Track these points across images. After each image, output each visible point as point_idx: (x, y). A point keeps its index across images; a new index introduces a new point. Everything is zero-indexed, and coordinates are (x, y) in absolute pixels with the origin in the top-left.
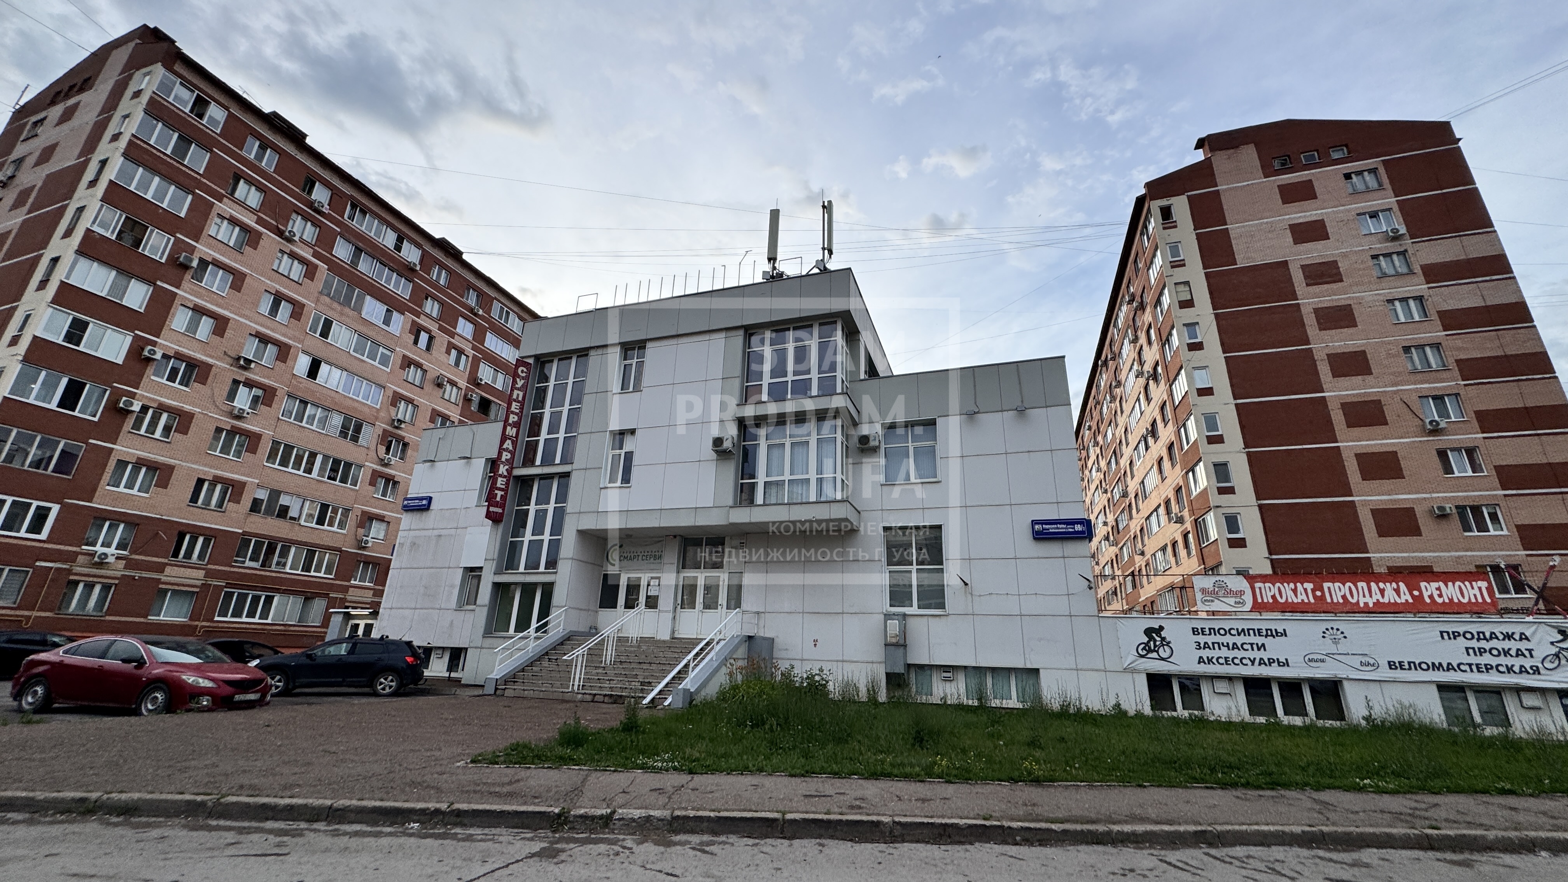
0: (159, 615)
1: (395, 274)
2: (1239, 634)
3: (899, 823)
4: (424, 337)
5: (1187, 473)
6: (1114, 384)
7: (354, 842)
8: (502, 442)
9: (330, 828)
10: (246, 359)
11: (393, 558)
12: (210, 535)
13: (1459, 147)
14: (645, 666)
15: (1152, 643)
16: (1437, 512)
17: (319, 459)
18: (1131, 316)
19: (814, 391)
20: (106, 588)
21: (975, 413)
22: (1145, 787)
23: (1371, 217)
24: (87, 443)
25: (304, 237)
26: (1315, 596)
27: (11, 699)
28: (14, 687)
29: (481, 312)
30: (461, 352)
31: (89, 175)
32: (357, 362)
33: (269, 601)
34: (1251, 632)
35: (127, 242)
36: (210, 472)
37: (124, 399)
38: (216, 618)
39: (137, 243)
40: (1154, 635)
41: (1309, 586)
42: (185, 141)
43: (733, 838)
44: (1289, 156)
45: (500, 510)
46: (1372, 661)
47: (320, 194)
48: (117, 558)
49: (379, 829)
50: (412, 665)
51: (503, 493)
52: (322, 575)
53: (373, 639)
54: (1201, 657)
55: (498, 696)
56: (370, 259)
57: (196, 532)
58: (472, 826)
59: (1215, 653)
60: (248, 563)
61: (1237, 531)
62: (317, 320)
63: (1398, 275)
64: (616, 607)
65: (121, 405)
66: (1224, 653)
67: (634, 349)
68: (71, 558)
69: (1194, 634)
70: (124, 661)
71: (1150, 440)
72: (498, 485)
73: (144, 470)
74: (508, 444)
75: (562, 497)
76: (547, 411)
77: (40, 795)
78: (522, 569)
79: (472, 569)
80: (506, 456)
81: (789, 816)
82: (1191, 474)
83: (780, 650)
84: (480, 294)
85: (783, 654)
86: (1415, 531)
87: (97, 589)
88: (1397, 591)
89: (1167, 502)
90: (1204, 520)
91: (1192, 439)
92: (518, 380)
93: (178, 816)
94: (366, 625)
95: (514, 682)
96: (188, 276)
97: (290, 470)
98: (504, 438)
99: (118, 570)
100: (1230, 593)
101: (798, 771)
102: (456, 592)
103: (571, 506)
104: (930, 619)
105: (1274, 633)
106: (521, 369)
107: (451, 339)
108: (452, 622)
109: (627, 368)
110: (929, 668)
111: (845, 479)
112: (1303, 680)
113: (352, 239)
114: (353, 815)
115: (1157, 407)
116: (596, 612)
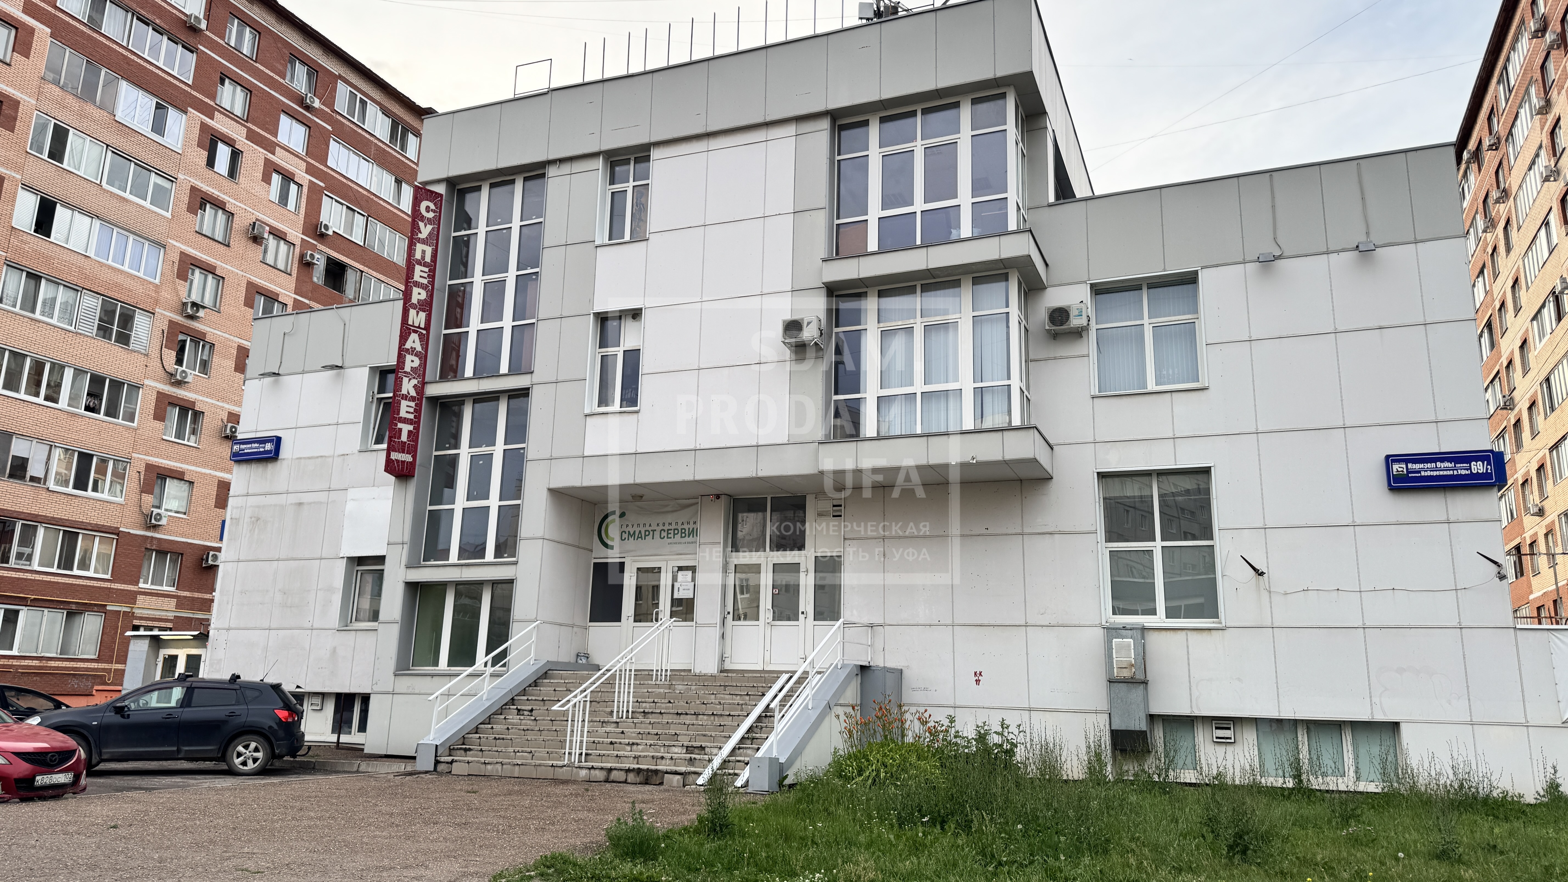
1: (164, 39)
4: (223, 153)
6: (1495, 194)
8: (403, 338)
11: (224, 545)
14: (688, 720)
17: (68, 374)
19: (966, 231)
21: (1276, 258)
29: (317, 104)
30: (288, 178)
32: (116, 203)
33: (11, 618)
45: (408, 458)
50: (285, 722)
51: (411, 428)
52: (90, 573)
53: (203, 681)
55: (440, 773)
56: (120, 13)
62: (40, 126)
64: (619, 619)
67: (627, 162)
72: (403, 414)
74: (414, 342)
75: (517, 431)
76: (478, 281)
78: (453, 557)
79: (361, 561)
80: (411, 362)
83: (914, 690)
84: (314, 70)
85: (918, 697)
92: (421, 224)
94: (189, 657)
95: (466, 750)
97: (22, 395)
98: (406, 330)
102: (337, 599)
103: (534, 448)
104: (1189, 633)
106: (424, 204)
107: (270, 156)
108: (334, 650)
109: (617, 199)
110: (1189, 722)
111: (1024, 389)
116: (586, 628)
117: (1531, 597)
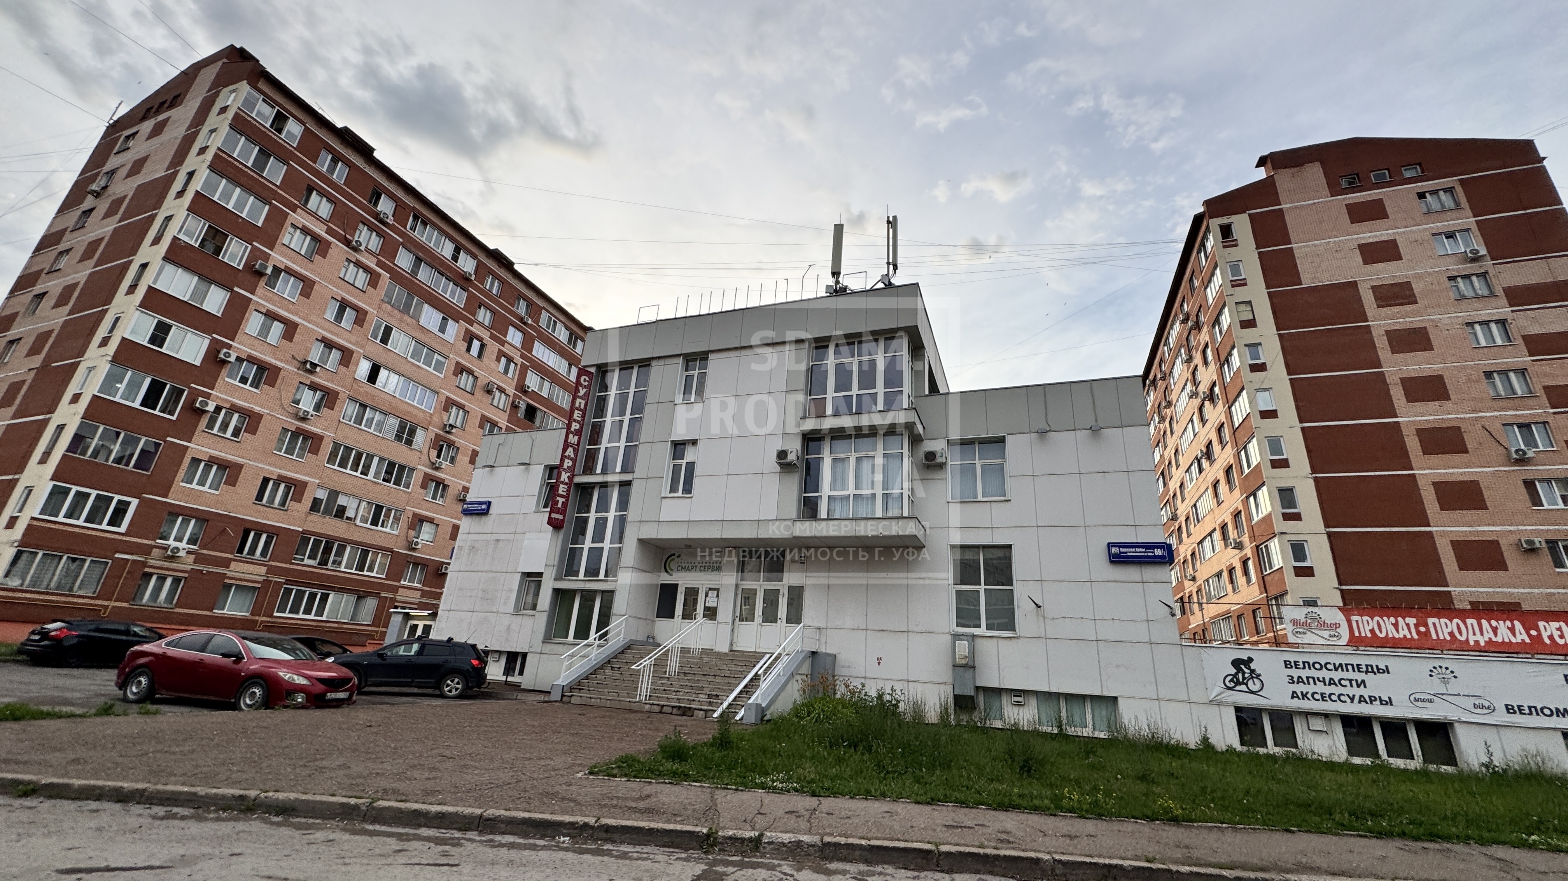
0: (223, 609)
1: (451, 284)
2: (1336, 669)
3: (1060, 861)
4: (476, 344)
5: (1247, 497)
6: (1164, 404)
7: (514, 854)
8: (565, 449)
9: (484, 838)
10: (312, 363)
11: (452, 562)
12: (273, 533)
13: (1544, 167)
14: (710, 679)
15: (1240, 675)
16: (1525, 546)
17: (376, 460)
18: (1185, 336)
19: (880, 407)
20: (176, 581)
21: (1048, 431)
23: (1447, 238)
24: (165, 441)
25: (370, 247)
26: (1418, 632)
27: (116, 688)
28: (119, 676)
29: (530, 322)
30: (510, 360)
31: (177, 186)
32: (414, 368)
33: (325, 598)
34: (1350, 667)
35: (209, 249)
36: (275, 471)
37: (200, 399)
38: (276, 614)
39: (218, 250)
40: (1243, 667)
41: (1412, 621)
42: (264, 154)
43: (890, 869)
44: (1357, 175)
45: (561, 517)
46: (1486, 704)
47: (385, 206)
48: (189, 553)
49: (531, 841)
50: (476, 666)
51: (564, 500)
52: (374, 574)
53: (431, 641)
54: (1294, 692)
55: (564, 703)
56: (429, 268)
57: (260, 529)
58: (624, 843)
59: (1310, 688)
60: (307, 561)
61: (1303, 558)
62: (378, 327)
63: (1478, 297)
64: (673, 617)
65: (197, 405)
66: (1320, 688)
67: (695, 360)
68: (146, 551)
69: (1286, 667)
70: (225, 655)
71: (1205, 463)
72: (560, 492)
73: (215, 468)
74: (570, 452)
75: (623, 504)
76: (608, 420)
77: (201, 791)
78: (581, 575)
80: (568, 463)
81: (944, 848)
82: (1252, 499)
83: (842, 667)
84: (530, 304)
85: (844, 671)
86: (1501, 565)
87: (169, 581)
88: (1512, 630)
89: (1224, 527)
90: (1266, 546)
91: (1254, 463)
92: (580, 388)
93: (334, 819)
94: (425, 626)
95: (580, 689)
96: (262, 283)
97: (348, 471)
98: (566, 446)
99: (187, 563)
100: (1323, 625)
101: (924, 798)
102: (513, 596)
103: (632, 515)
104: (999, 639)
105: (1375, 670)
106: (583, 378)
107: (501, 347)
108: (509, 626)
109: (688, 380)
110: (998, 692)
111: (911, 496)
112: (1409, 720)
113: (413, 249)
114: (503, 826)
115: (1213, 429)
116: (654, 621)
117: (1190, 627)
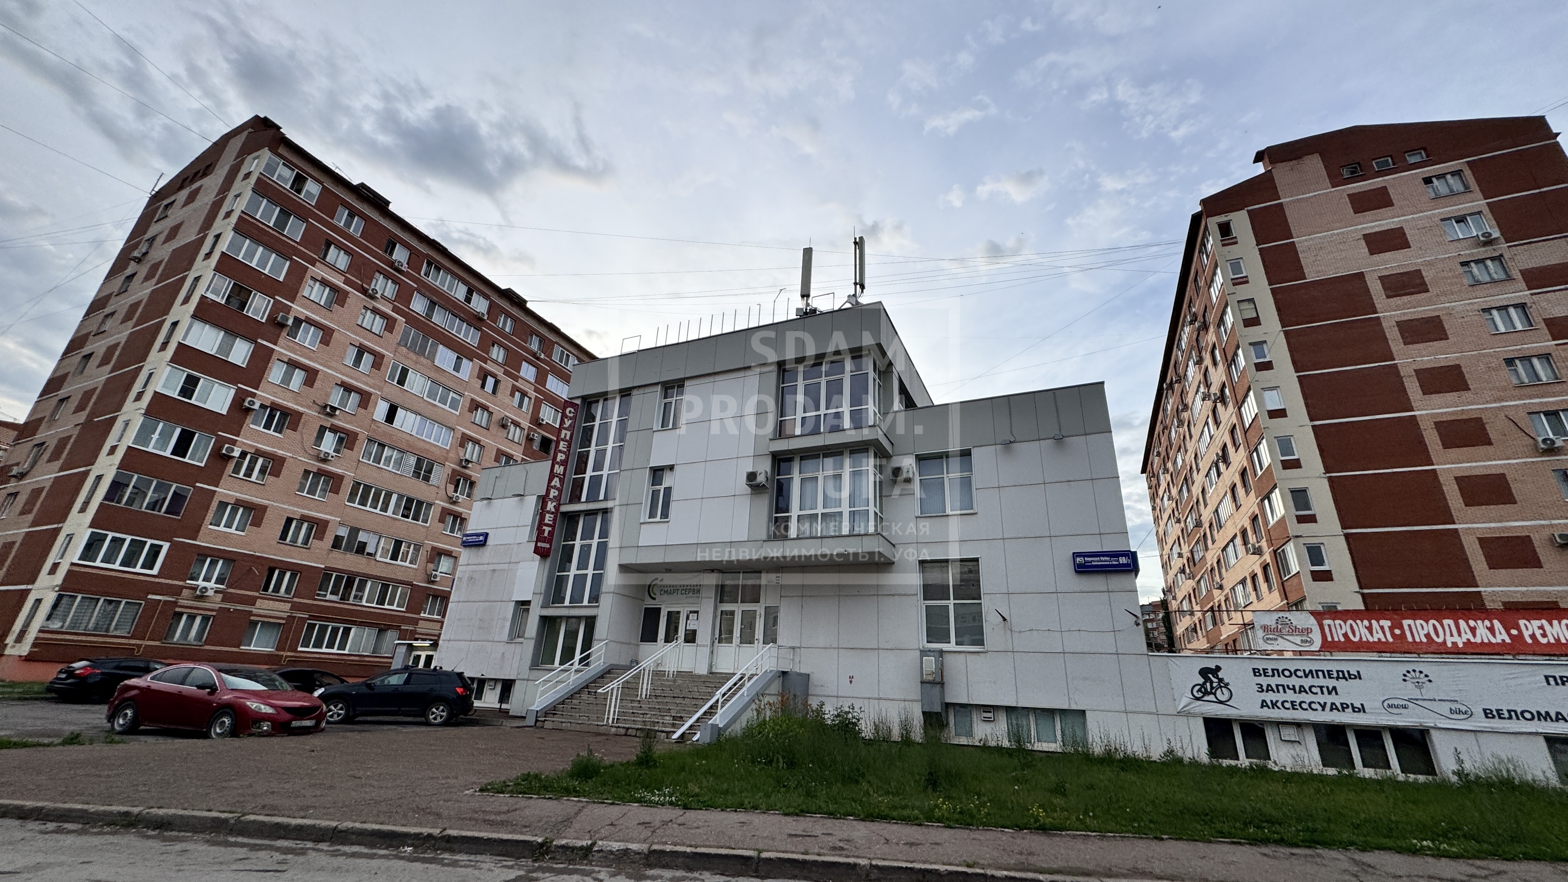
0: (249, 645)
1: (465, 324)
2: (1306, 676)
3: (877, 867)
4: (490, 381)
5: (1262, 501)
6: (1180, 408)
7: (350, 863)
8: (550, 480)
9: (331, 849)
10: (332, 407)
11: (453, 590)
12: (296, 570)
13: (1558, 142)
14: (678, 701)
15: (1208, 684)
16: (1558, 540)
17: (394, 497)
18: (1195, 336)
19: (846, 425)
20: (206, 619)
21: (1011, 442)
22: (1162, 839)
23: (1457, 222)
24: (194, 487)
25: (385, 294)
26: (1393, 635)
27: (106, 721)
28: (109, 709)
29: (542, 356)
30: (524, 394)
31: (205, 249)
32: (430, 407)
33: (347, 632)
34: (1320, 674)
35: (234, 306)
36: (298, 511)
37: (227, 446)
38: (300, 649)
39: (243, 306)
40: (1210, 676)
41: (1386, 624)
42: (285, 214)
44: (1359, 164)
45: (547, 546)
46: (1464, 709)
47: (400, 255)
48: (216, 592)
49: (374, 851)
50: (462, 696)
51: (550, 529)
52: (394, 607)
53: (430, 670)
54: (1264, 701)
55: (537, 728)
56: (443, 311)
57: (284, 567)
58: (460, 852)
59: (1280, 697)
60: (329, 597)
61: (1321, 563)
62: (395, 368)
63: (1494, 282)
64: (656, 641)
65: (224, 451)
66: (1290, 696)
67: (673, 387)
68: (177, 591)
69: (1255, 675)
70: (199, 687)
71: (1222, 466)
72: (546, 521)
73: (241, 510)
74: (556, 482)
75: (605, 532)
76: (593, 449)
77: (92, 808)
79: (522, 603)
80: (553, 493)
81: (765, 855)
82: (1266, 501)
83: (814, 686)
84: (543, 340)
85: (818, 691)
86: (1534, 562)
87: (198, 620)
88: (1491, 630)
89: (1244, 533)
90: (1283, 551)
91: (1266, 464)
92: (566, 420)
93: (202, 832)
94: (427, 656)
95: (554, 714)
96: (284, 334)
97: (368, 508)
98: (552, 476)
99: (215, 602)
100: (1295, 631)
101: (792, 810)
102: (508, 624)
103: (613, 541)
104: (966, 656)
105: (1347, 675)
106: (568, 409)
107: (515, 383)
108: (503, 654)
109: (667, 406)
110: (969, 708)
111: (878, 512)
112: (1384, 728)
113: (427, 293)
114: (354, 837)
115: (1227, 431)
116: (638, 645)
117: (1222, 638)
